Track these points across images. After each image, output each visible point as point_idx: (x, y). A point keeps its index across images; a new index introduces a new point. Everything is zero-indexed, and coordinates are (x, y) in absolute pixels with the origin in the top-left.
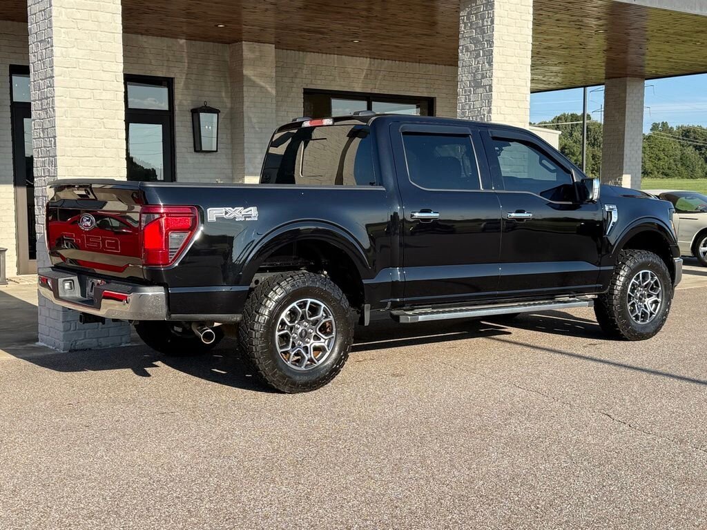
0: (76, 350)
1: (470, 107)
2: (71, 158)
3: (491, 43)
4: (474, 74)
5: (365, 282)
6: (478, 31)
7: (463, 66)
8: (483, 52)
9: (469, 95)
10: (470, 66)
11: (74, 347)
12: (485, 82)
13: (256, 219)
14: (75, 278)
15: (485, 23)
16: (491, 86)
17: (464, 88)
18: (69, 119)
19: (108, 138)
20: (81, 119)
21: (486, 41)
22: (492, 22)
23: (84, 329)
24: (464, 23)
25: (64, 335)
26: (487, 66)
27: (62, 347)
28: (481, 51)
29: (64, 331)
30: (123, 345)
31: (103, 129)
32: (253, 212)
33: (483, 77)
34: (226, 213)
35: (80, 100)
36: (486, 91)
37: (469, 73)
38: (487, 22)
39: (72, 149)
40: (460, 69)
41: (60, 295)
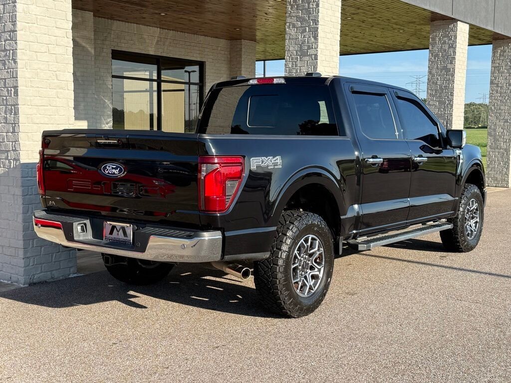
0: (35, 284)
1: (297, 71)
2: (30, 107)
3: (316, 22)
4: (301, 45)
5: (342, 217)
6: (304, 11)
7: (289, 39)
8: (309, 28)
9: (295, 62)
10: (296, 39)
11: (33, 279)
12: (311, 52)
13: (281, 167)
14: (88, 222)
15: (311, 6)
16: (316, 56)
17: (291, 56)
18: (29, 70)
19: (60, 89)
20: (39, 70)
21: (312, 20)
22: (318, 5)
23: (41, 264)
24: (290, 4)
25: (24, 270)
26: (313, 39)
27: (23, 282)
28: (307, 28)
29: (25, 267)
30: (71, 276)
31: (55, 81)
32: (278, 160)
33: (309, 48)
34: (263, 162)
35: (38, 54)
36: (312, 60)
37: (296, 44)
38: (313, 5)
39: (32, 98)
40: (287, 41)
41: (75, 239)
